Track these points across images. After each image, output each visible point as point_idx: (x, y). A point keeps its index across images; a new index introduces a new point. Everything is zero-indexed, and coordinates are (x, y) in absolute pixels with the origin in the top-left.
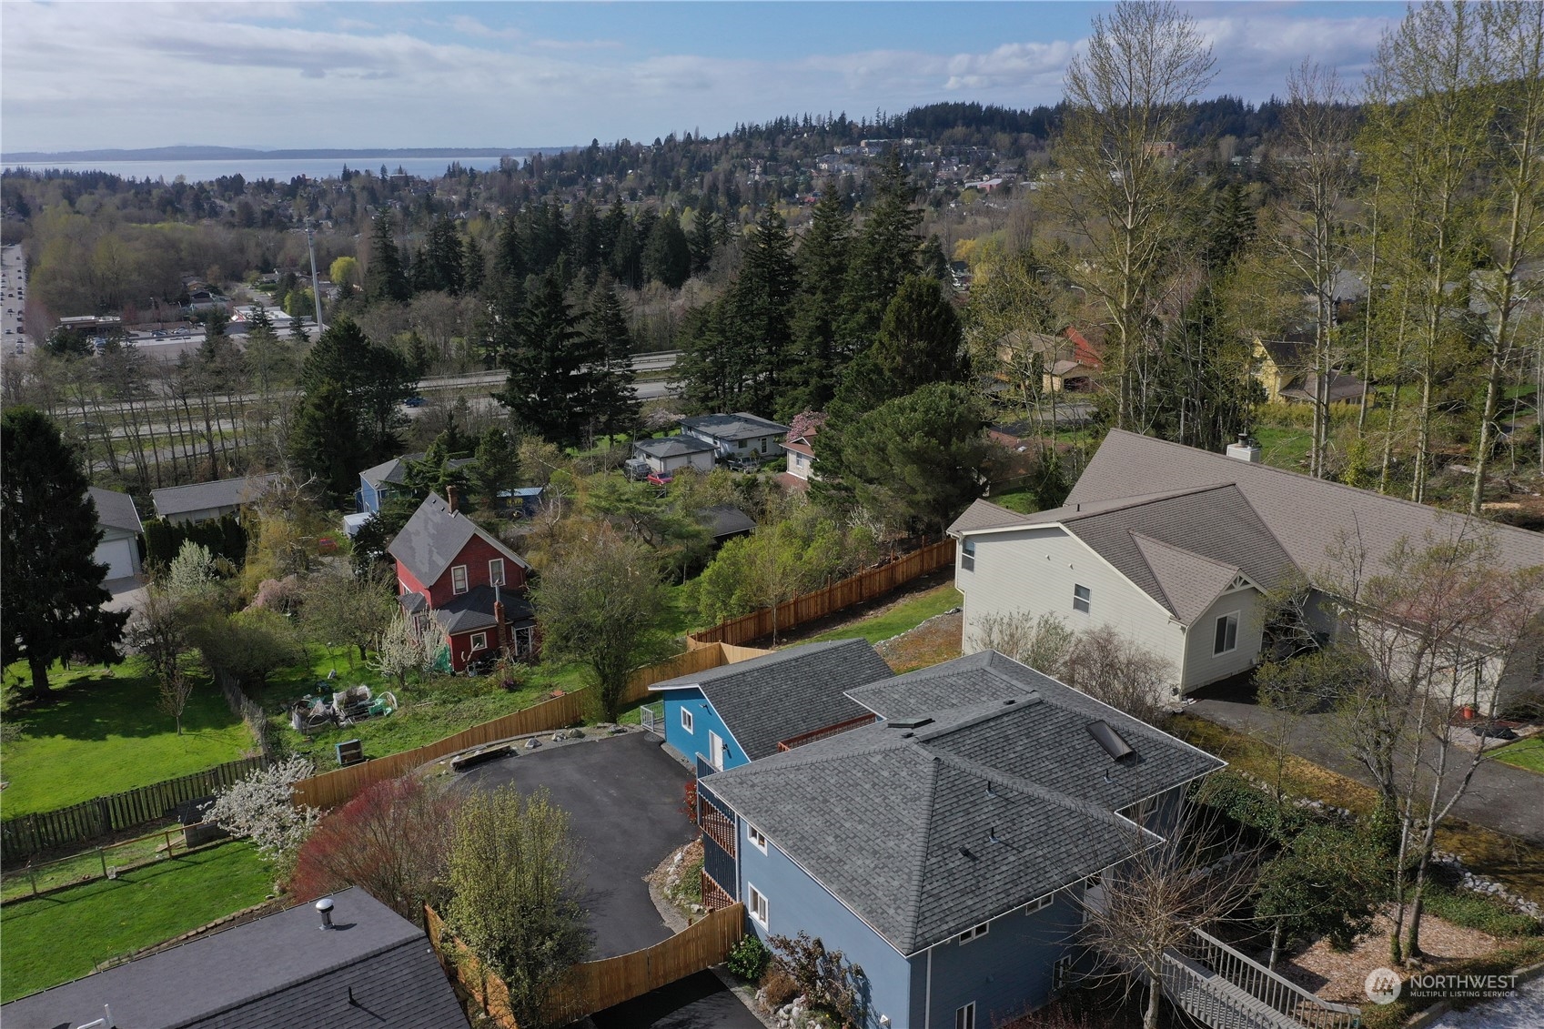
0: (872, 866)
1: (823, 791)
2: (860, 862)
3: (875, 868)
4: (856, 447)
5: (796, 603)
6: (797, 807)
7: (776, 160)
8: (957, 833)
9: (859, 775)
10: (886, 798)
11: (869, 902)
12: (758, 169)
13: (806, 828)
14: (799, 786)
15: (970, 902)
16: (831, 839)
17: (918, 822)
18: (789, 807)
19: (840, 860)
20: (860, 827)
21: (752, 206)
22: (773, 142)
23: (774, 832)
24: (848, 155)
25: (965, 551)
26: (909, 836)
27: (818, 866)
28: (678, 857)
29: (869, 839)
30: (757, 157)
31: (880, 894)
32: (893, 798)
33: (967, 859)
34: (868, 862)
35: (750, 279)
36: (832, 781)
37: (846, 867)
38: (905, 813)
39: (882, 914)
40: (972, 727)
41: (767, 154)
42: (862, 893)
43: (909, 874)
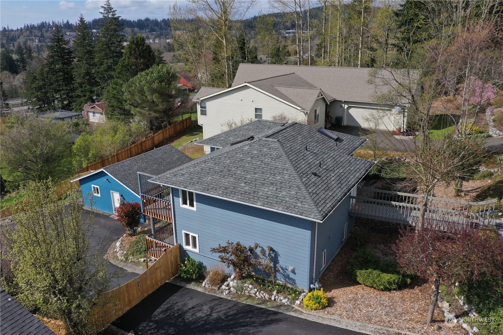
0: (274, 189)
1: (225, 167)
2: (266, 190)
3: (276, 190)
4: (130, 92)
5: (117, 155)
6: (214, 177)
7: (43, 37)
8: (306, 168)
9: (241, 156)
10: (262, 161)
11: (284, 204)
12: (37, 41)
13: (226, 184)
14: (210, 169)
15: (330, 194)
16: (243, 185)
17: (287, 166)
18: (210, 178)
19: (255, 192)
20: (256, 176)
21: (37, 53)
22: (41, 31)
23: (208, 190)
24: (72, 35)
25: (201, 107)
26: (286, 172)
27: (243, 198)
28: (118, 244)
29: (265, 179)
30: (36, 36)
31: (287, 199)
32: (266, 160)
33: (316, 177)
34: (271, 188)
35: (53, 57)
36: (228, 162)
37: (260, 194)
38: (277, 164)
39: (294, 207)
40: (277, 133)
41: (39, 35)
42: (277, 202)
43: (298, 187)
